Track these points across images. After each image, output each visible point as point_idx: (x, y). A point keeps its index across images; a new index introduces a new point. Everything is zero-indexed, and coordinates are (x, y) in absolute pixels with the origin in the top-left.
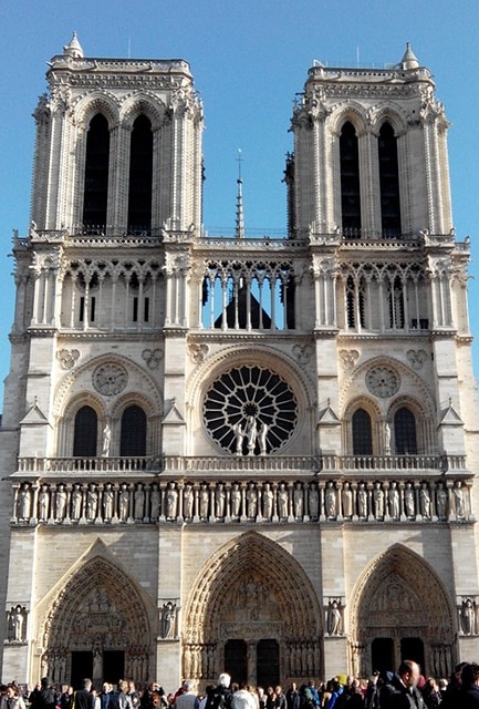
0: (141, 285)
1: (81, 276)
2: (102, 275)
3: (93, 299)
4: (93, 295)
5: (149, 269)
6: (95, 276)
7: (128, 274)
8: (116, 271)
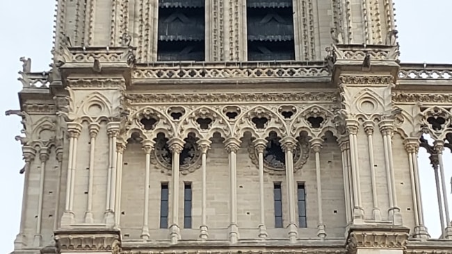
0: (289, 156)
1: (162, 141)
2: (205, 136)
3: (188, 186)
4: (187, 179)
5: (304, 124)
6: (192, 139)
7: (262, 135)
8: (235, 130)
